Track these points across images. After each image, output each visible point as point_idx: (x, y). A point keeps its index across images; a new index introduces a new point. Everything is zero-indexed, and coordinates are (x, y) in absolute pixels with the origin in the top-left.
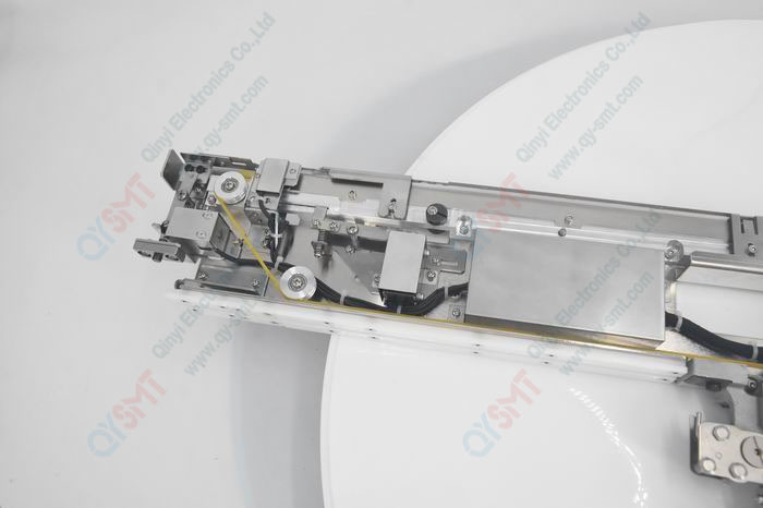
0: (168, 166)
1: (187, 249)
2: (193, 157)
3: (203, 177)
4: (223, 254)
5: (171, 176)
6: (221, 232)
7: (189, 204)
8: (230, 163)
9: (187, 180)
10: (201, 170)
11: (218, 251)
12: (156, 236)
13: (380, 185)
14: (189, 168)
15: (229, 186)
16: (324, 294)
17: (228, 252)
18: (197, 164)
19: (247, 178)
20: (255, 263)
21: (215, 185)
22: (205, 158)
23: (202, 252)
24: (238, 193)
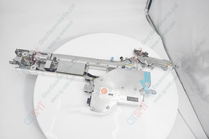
0: (16, 51)
1: (17, 63)
2: (20, 50)
3: (21, 53)
4: (23, 64)
5: (16, 52)
6: (23, 60)
7: (19, 56)
8: (25, 51)
9: (19, 53)
10: (21, 52)
11: (22, 63)
12: (13, 61)
13: (47, 54)
14: (19, 51)
15: (25, 54)
16: (37, 69)
17: (24, 64)
18: (20, 51)
19: (28, 53)
20: (28, 65)
21: (23, 54)
22: (22, 50)
23: (20, 64)
24: (26, 55)
